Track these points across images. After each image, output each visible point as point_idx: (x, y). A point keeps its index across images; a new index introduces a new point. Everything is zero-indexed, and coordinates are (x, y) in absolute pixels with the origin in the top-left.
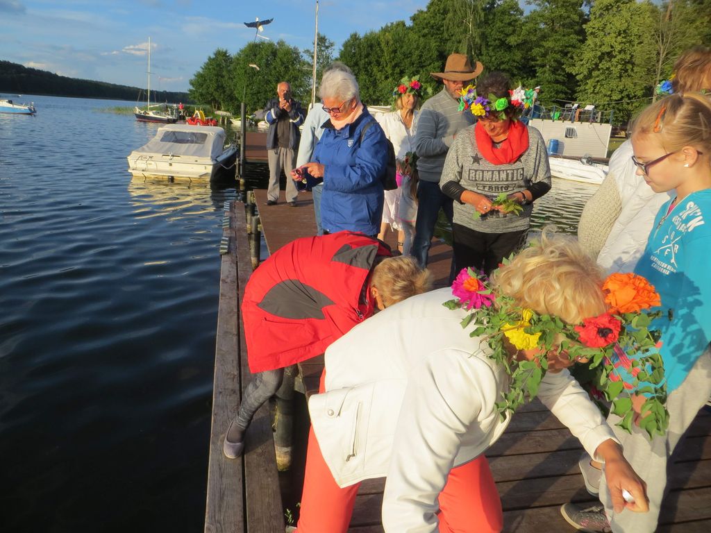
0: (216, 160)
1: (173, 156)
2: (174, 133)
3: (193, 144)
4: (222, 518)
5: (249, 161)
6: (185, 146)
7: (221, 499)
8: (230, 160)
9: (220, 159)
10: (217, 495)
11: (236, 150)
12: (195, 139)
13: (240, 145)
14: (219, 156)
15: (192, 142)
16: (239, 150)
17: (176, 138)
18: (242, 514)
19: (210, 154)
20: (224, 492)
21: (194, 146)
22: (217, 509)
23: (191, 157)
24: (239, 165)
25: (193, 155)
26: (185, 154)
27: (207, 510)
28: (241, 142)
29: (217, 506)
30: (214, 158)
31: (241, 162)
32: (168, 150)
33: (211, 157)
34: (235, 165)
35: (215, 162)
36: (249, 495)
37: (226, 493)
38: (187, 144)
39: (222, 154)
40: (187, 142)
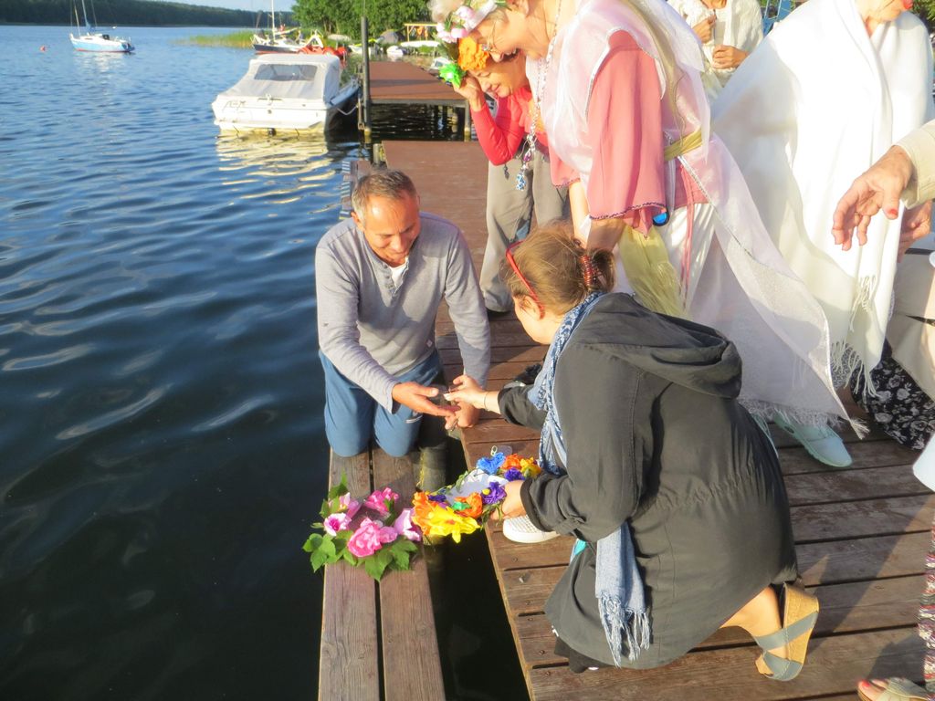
0: (331, 103)
1: (272, 99)
2: (272, 66)
3: (298, 82)
4: (346, 633)
5: (375, 102)
6: (287, 85)
7: (344, 603)
8: (349, 103)
9: (336, 101)
10: (339, 598)
11: (357, 87)
12: (301, 75)
13: (362, 80)
14: (334, 97)
15: (297, 78)
16: (361, 88)
17: (275, 73)
18: (374, 627)
19: (322, 95)
20: (348, 592)
21: (300, 84)
22: (338, 620)
23: (297, 100)
24: (363, 108)
25: (299, 96)
26: (288, 95)
27: (324, 622)
28: (363, 75)
29: (338, 614)
30: (328, 101)
31: (365, 104)
32: (267, 89)
33: (325, 99)
34: (357, 109)
35: (330, 106)
36: (385, 598)
37: (351, 594)
38: (291, 82)
39: (339, 94)
40: (290, 78)
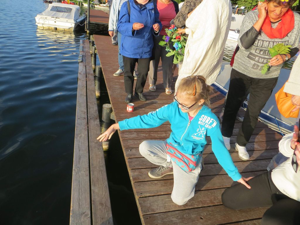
0: (76, 21)
1: (56, 18)
2: (57, 7)
3: (65, 13)
4: (80, 166)
5: (91, 22)
6: (61, 14)
7: (80, 159)
8: (82, 22)
9: (78, 21)
10: (78, 158)
11: (85, 17)
12: (66, 11)
13: (87, 15)
14: (77, 19)
15: (65, 12)
16: (87, 17)
17: (57, 9)
18: (88, 165)
19: (73, 18)
20: (81, 156)
21: (66, 14)
22: (78, 163)
23: (65, 19)
24: (87, 24)
25: (66, 18)
26: (62, 17)
27: (74, 163)
28: (87, 13)
29: (78, 162)
30: (75, 20)
32: (55, 14)
34: (85, 24)
35: (76, 22)
36: (91, 158)
37: (81, 157)
38: (63, 13)
39: (79, 19)
40: (63, 12)
